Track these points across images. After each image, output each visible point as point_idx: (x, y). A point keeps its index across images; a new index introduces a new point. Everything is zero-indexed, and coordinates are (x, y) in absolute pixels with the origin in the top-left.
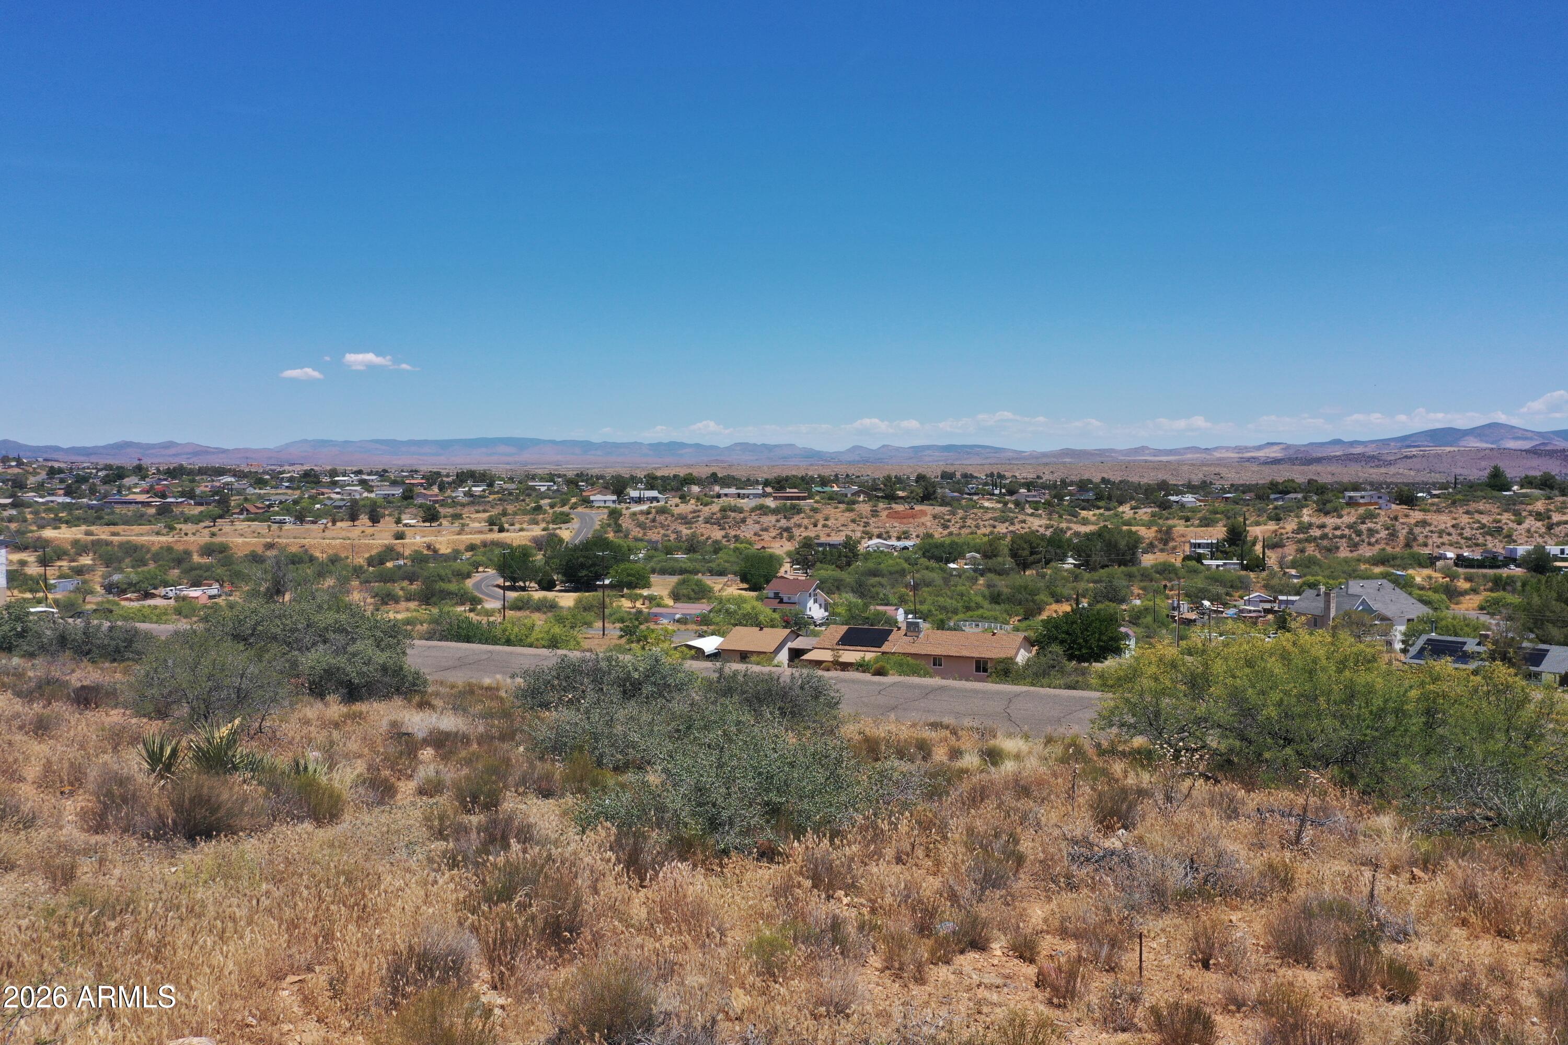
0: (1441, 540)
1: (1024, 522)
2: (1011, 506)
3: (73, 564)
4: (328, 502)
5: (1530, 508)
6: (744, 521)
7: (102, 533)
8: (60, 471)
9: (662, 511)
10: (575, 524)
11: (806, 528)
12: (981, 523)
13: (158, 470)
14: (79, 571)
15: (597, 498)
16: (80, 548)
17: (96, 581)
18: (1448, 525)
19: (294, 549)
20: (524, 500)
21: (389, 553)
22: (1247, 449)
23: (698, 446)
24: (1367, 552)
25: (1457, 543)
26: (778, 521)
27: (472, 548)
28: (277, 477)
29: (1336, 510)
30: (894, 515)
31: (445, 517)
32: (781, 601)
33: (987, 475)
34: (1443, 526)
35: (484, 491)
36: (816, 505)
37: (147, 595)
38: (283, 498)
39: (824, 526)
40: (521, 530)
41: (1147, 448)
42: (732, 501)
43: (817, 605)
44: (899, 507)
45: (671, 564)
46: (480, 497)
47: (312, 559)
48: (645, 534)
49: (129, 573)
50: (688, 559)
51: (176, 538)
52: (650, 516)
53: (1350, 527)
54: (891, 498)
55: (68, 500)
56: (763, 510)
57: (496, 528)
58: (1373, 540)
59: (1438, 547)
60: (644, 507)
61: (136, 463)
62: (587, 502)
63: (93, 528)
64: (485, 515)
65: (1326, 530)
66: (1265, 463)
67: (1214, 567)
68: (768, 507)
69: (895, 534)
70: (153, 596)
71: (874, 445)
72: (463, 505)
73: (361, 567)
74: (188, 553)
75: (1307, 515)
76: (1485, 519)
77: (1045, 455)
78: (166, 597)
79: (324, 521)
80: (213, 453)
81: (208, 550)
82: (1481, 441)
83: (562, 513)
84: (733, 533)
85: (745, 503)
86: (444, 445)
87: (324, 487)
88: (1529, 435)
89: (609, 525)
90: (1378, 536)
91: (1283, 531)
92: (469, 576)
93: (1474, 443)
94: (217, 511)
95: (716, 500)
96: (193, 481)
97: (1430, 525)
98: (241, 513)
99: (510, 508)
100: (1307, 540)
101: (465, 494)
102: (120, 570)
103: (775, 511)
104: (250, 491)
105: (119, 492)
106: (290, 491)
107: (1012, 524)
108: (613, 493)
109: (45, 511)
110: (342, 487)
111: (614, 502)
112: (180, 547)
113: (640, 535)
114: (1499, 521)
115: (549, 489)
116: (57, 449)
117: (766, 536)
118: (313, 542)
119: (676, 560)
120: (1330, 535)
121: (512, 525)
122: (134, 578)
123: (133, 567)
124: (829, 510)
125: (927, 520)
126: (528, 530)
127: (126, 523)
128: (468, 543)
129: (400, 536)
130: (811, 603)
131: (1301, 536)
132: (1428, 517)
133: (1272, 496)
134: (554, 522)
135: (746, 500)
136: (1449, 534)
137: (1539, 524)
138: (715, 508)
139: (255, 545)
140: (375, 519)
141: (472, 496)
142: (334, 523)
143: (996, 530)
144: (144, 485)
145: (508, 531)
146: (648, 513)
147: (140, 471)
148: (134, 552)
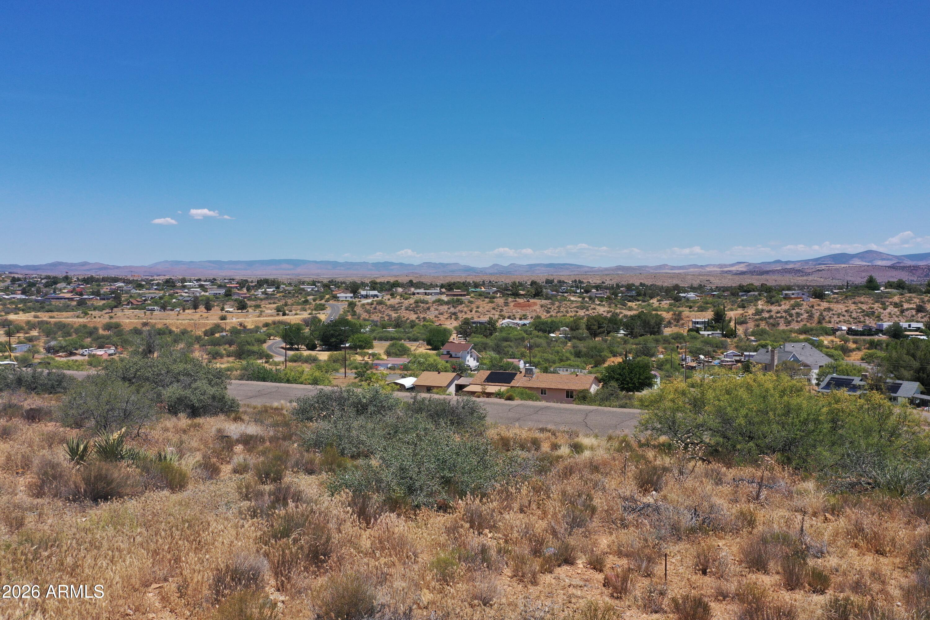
0: (839, 319)
1: (595, 309)
2: (587, 299)
3: (27, 335)
4: (180, 298)
5: (890, 300)
6: (428, 309)
7: (44, 316)
8: (19, 279)
9: (380, 303)
10: (328, 311)
11: (466, 313)
12: (569, 310)
13: (78, 279)
14: (30, 340)
15: (341, 295)
16: (31, 326)
17: (41, 345)
18: (843, 311)
19: (160, 326)
20: (297, 297)
21: (217, 328)
22: (726, 266)
23: (401, 264)
24: (795, 326)
25: (848, 321)
26: (449, 309)
27: (266, 325)
28: (149, 283)
29: (777, 302)
30: (518, 305)
31: (250, 307)
32: (451, 356)
33: (572, 281)
34: (840, 311)
35: (274, 291)
36: (471, 299)
37: (71, 354)
38: (153, 295)
39: (476, 312)
40: (296, 314)
41: (667, 265)
42: (422, 297)
43: (472, 359)
44: (521, 301)
45: (386, 334)
46: (271, 294)
47: (171, 332)
48: (370, 317)
49: (59, 341)
50: (395, 331)
51: (89, 319)
52: (373, 306)
53: (785, 311)
54: (516, 295)
55: (24, 297)
56: (440, 302)
57: (281, 313)
58: (799, 319)
59: (837, 323)
60: (369, 301)
61: (64, 274)
62: (335, 298)
63: (39, 314)
64: (274, 306)
65: (772, 314)
66: (736, 274)
67: (706, 335)
68: (443, 300)
69: (519, 316)
70: (75, 354)
71: (505, 263)
72: (261, 300)
73: (200, 337)
74: (96, 329)
75: (761, 305)
76: (864, 307)
77: (606, 269)
78: (82, 355)
79: (178, 309)
80: (111, 269)
81: (108, 327)
82: (862, 261)
83: (320, 304)
84: (422, 316)
85: (429, 298)
86: (250, 264)
87: (178, 289)
88: (891, 257)
89: (348, 311)
90: (802, 317)
91: (746, 314)
92: (265, 342)
93: (858, 262)
94: (114, 303)
95: (412, 296)
96: (99, 285)
97: (832, 310)
98: (128, 304)
99: (290, 301)
100: (761, 319)
101: (263, 293)
102: (55, 339)
103: (447, 303)
104: (134, 291)
105: (55, 292)
106: (157, 292)
107: (588, 310)
108: (351, 292)
109: (10, 303)
110: (189, 289)
111: (351, 297)
112: (91, 325)
113: (367, 317)
114: (873, 308)
115: (312, 290)
116: (16, 266)
117: (442, 318)
118: (171, 322)
119: (389, 332)
120: (774, 317)
121: (291, 311)
122: (64, 344)
123: (63, 337)
124: (479, 302)
125: (537, 308)
126: (300, 315)
127: (59, 310)
128: (265, 322)
129: (223, 318)
130: (468, 358)
131: (757, 317)
132: (832, 306)
133: (740, 294)
134: (315, 310)
135: (430, 296)
136: (844, 316)
137: (896, 310)
138: (412, 301)
139: (137, 323)
140: (208, 308)
141: (267, 294)
142: (184, 310)
143: (578, 314)
144: (69, 287)
145: (288, 315)
146: (372, 304)
147: (67, 279)
148: (63, 327)
